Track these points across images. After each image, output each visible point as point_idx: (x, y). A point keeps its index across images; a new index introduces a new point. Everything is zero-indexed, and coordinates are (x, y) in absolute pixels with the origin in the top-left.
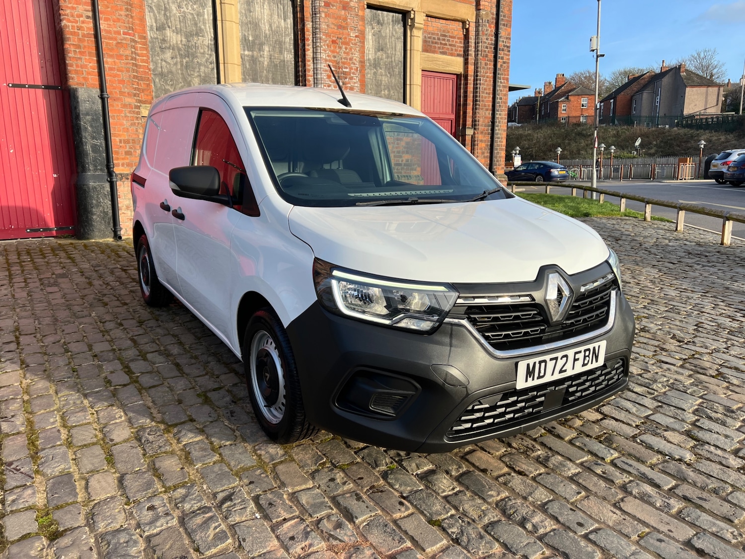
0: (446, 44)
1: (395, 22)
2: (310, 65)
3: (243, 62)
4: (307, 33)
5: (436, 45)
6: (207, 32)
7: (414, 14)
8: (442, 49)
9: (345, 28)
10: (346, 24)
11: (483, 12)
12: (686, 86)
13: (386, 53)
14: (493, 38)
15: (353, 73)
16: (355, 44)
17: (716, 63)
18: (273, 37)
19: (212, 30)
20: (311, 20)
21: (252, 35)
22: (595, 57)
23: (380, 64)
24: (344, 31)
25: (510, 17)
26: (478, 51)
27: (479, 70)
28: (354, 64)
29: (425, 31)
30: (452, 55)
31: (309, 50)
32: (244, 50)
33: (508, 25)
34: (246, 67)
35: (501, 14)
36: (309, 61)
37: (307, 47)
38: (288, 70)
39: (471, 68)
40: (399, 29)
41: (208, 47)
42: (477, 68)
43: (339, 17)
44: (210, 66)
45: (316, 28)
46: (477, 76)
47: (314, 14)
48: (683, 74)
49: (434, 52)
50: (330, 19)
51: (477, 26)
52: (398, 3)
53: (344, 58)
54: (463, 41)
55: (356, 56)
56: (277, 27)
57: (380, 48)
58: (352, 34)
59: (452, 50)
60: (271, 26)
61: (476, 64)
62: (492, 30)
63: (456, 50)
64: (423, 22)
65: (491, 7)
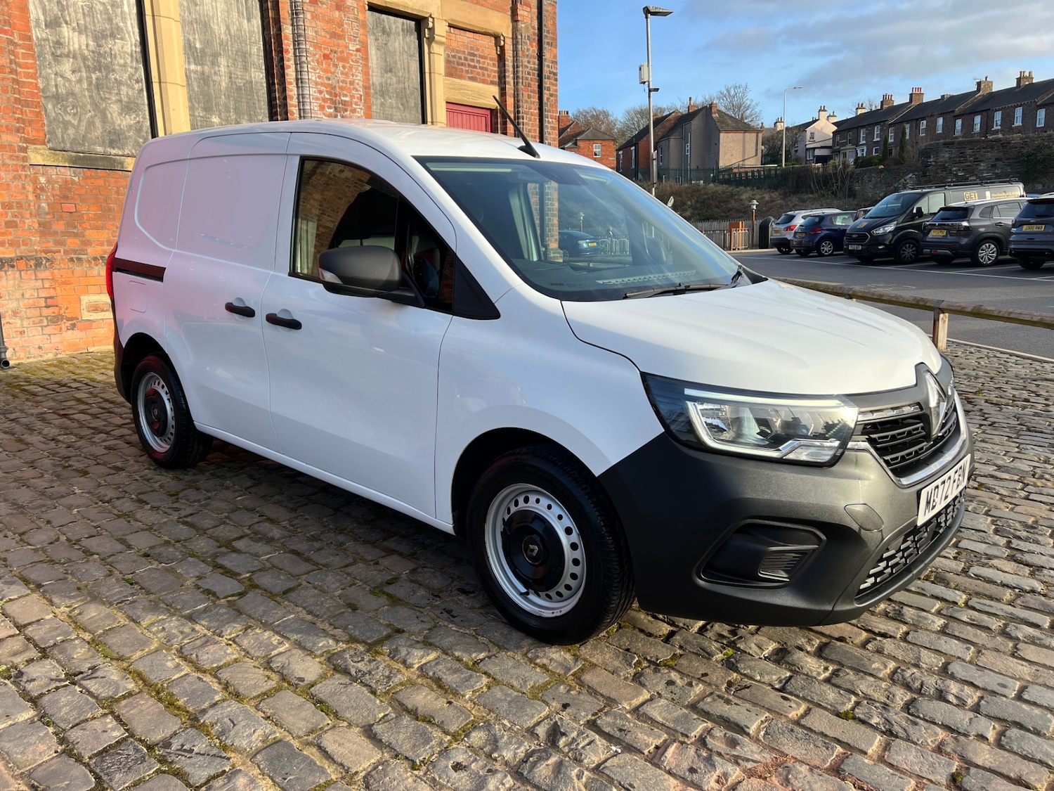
0: (475, 67)
1: (406, 31)
2: (292, 90)
3: (188, 81)
4: (285, 42)
5: (463, 67)
6: (129, 33)
7: (433, 22)
8: (472, 73)
9: (341, 37)
10: (342, 31)
11: (521, 25)
12: (720, 132)
13: (396, 76)
14: (537, 62)
15: (356, 104)
16: (357, 62)
17: (748, 102)
18: (232, 44)
19: (137, 30)
20: (290, 22)
21: (200, 41)
23: (388, 91)
24: (340, 41)
25: (555, 34)
26: (518, 77)
27: (521, 104)
28: (357, 90)
29: (447, 48)
30: (484, 82)
31: (289, 67)
32: (189, 63)
33: (553, 44)
34: (193, 90)
35: (544, 28)
36: (291, 83)
37: (286, 63)
38: (258, 97)
40: (413, 39)
41: (132, 56)
42: (518, 101)
43: (331, 21)
44: (136, 86)
45: (299, 35)
46: (518, 112)
47: (295, 13)
48: (715, 116)
49: (461, 77)
50: (319, 23)
51: (515, 44)
52: (411, 4)
53: (343, 82)
54: (497, 63)
55: (359, 78)
56: (237, 30)
57: (388, 69)
58: (352, 47)
59: (484, 75)
60: (228, 27)
61: (516, 96)
62: (534, 50)
63: (489, 76)
64: (445, 34)
65: (532, 17)
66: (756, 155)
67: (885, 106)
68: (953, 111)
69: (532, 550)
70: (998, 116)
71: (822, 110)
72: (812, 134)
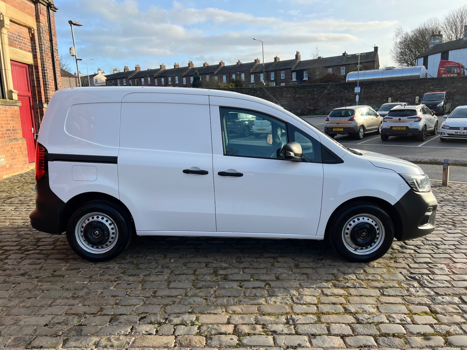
0: (21, 42)
5: (16, 42)
7: (3, 18)
8: (20, 45)
11: (41, 24)
14: (50, 43)
22: (75, 60)
26: (42, 50)
27: (45, 63)
29: (8, 31)
30: (25, 50)
33: (55, 36)
35: (51, 28)
39: (39, 61)
42: (43, 62)
46: (44, 67)
49: (15, 47)
51: (39, 33)
54: (30, 41)
59: (25, 47)
61: (42, 59)
62: (48, 38)
63: (27, 48)
64: (9, 25)
65: (46, 21)
67: (126, 71)
69: (364, 235)
70: (170, 79)
71: (99, 70)
72: (96, 80)
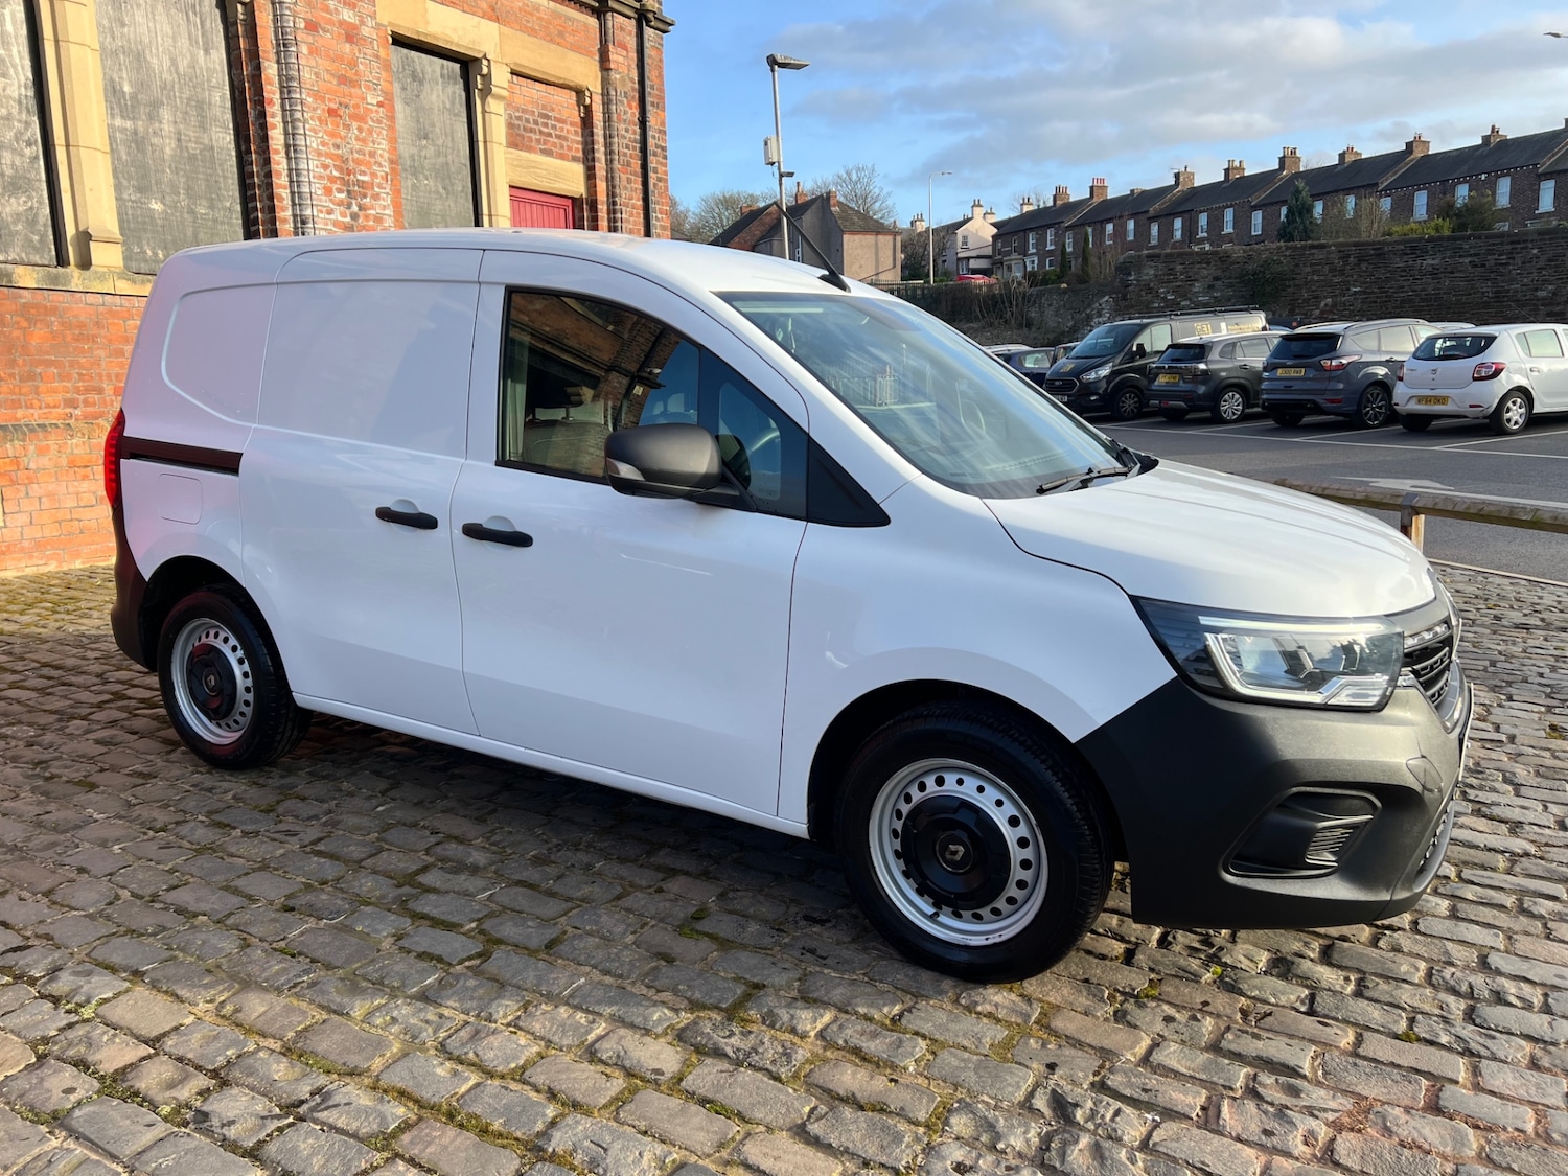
0: (550, 135)
1: (447, 78)
2: (279, 163)
3: (111, 144)
4: (267, 87)
5: (532, 135)
6: (14, 66)
7: (489, 67)
8: (545, 144)
9: (354, 84)
10: (357, 74)
11: (615, 76)
12: (843, 232)
13: (434, 145)
14: (638, 130)
15: (380, 187)
16: (379, 122)
17: (877, 191)
18: (181, 88)
19: (28, 63)
20: (274, 58)
21: (130, 81)
23: (423, 168)
24: (353, 90)
25: (661, 90)
26: (611, 152)
27: (617, 191)
28: (380, 166)
29: (509, 105)
30: (562, 157)
31: (274, 127)
32: (113, 116)
33: (660, 105)
34: (120, 159)
35: (648, 83)
36: (277, 152)
37: (269, 120)
38: (223, 171)
39: (602, 186)
40: (458, 89)
41: (20, 103)
42: (613, 187)
43: (339, 58)
44: (28, 151)
45: (289, 79)
46: (614, 203)
47: (282, 44)
48: (835, 209)
49: (529, 149)
50: (320, 61)
51: (606, 104)
52: (455, 39)
53: (358, 152)
54: (580, 130)
55: (383, 146)
56: (189, 67)
57: (423, 135)
58: (372, 99)
59: (562, 147)
60: (174, 62)
61: (610, 179)
62: (633, 113)
63: (570, 149)
64: (506, 85)
65: (629, 65)
66: (894, 266)
67: (1059, 202)
68: (1147, 212)
69: (955, 853)
70: (1203, 219)
71: (977, 204)
72: (965, 238)
